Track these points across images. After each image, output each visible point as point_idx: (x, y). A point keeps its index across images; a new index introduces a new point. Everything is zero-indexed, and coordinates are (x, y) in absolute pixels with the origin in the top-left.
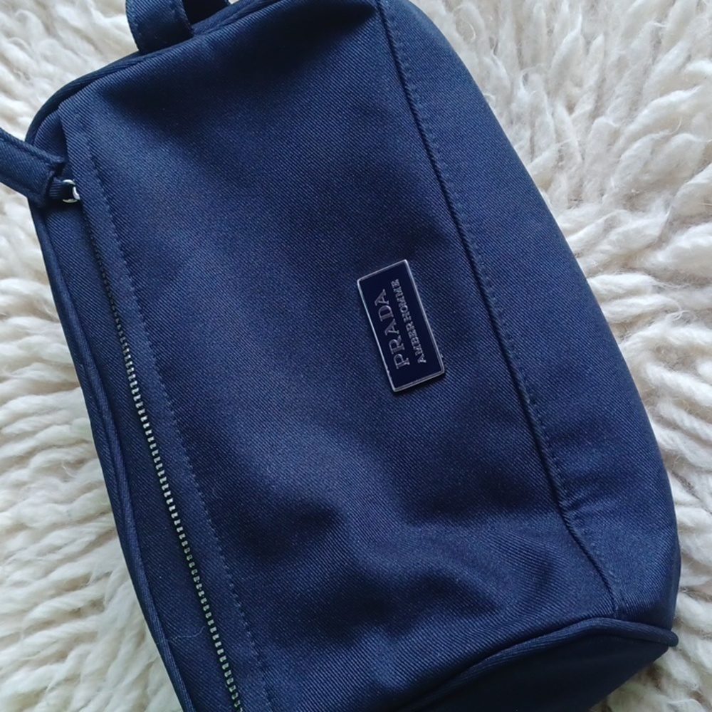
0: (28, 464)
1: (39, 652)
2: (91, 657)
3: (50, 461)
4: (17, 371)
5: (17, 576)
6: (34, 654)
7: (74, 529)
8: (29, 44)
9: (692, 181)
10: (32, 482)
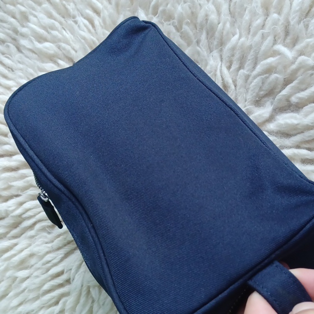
0: (34, 229)
1: (47, 303)
2: (68, 302)
3: (42, 227)
4: (24, 192)
5: (36, 274)
6: (46, 304)
7: (55, 253)
8: (12, 57)
9: (280, 94)
10: (36, 236)
